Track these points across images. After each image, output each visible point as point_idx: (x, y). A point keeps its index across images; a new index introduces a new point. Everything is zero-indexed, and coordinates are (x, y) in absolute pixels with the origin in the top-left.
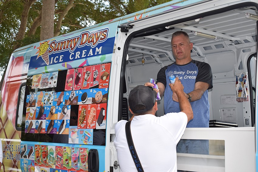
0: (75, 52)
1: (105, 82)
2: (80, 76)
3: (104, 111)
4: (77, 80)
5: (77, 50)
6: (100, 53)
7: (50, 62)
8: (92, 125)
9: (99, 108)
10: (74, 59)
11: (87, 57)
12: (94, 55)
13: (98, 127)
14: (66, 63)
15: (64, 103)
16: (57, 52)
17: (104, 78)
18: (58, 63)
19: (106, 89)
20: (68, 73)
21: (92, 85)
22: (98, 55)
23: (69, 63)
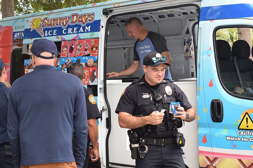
0: (67, 28)
1: (95, 52)
2: (73, 46)
3: (95, 72)
4: (71, 50)
5: (69, 27)
6: (89, 30)
7: (45, 34)
8: (86, 82)
9: (91, 70)
10: (67, 34)
11: (78, 33)
12: (84, 32)
13: (91, 84)
14: (60, 36)
15: (60, 66)
16: (50, 27)
17: (94, 49)
18: (52, 35)
19: (96, 57)
20: (63, 44)
21: (84, 53)
22: (87, 32)
23: (63, 36)
